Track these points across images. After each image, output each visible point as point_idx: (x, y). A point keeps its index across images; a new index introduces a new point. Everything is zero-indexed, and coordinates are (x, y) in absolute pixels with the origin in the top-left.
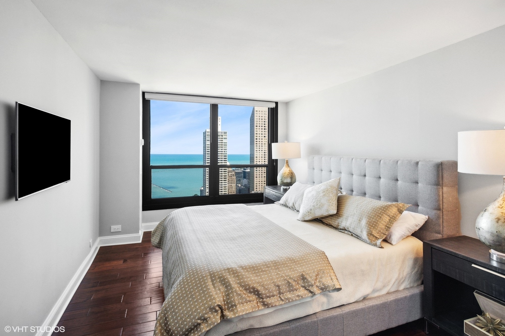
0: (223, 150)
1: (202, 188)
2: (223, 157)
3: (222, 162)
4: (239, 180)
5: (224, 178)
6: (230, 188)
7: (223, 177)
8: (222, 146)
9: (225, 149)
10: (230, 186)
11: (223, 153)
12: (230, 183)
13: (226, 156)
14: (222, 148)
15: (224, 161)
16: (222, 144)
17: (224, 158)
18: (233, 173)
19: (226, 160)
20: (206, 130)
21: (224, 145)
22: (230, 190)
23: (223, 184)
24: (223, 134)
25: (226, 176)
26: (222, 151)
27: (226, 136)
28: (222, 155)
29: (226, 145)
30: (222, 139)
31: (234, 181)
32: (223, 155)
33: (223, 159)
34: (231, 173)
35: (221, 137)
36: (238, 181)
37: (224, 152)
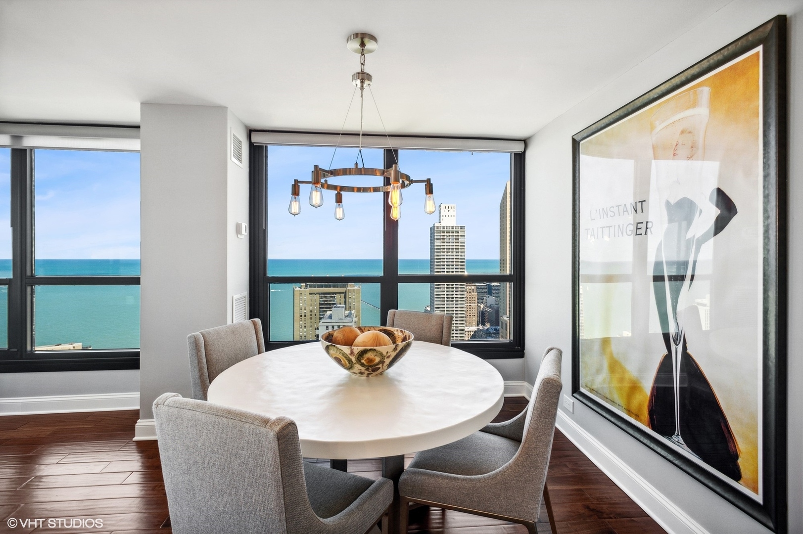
0: (459, 254)
1: (429, 309)
2: (459, 264)
3: (457, 270)
4: (482, 298)
5: (461, 294)
6: (469, 309)
7: (459, 293)
8: (457, 247)
9: (462, 252)
10: (469, 307)
11: (459, 257)
12: (469, 302)
13: (463, 262)
14: (457, 251)
15: (461, 269)
16: (457, 244)
17: (461, 265)
18: (473, 287)
19: (463, 269)
20: (434, 225)
21: (461, 246)
22: (469, 312)
23: (459, 302)
24: (459, 230)
25: (463, 291)
26: (457, 254)
27: (463, 232)
28: (457, 260)
29: (464, 246)
30: (457, 238)
31: (474, 299)
32: (459, 260)
33: (459, 267)
34: (470, 287)
35: (457, 234)
36: (480, 299)
37: (461, 255)
